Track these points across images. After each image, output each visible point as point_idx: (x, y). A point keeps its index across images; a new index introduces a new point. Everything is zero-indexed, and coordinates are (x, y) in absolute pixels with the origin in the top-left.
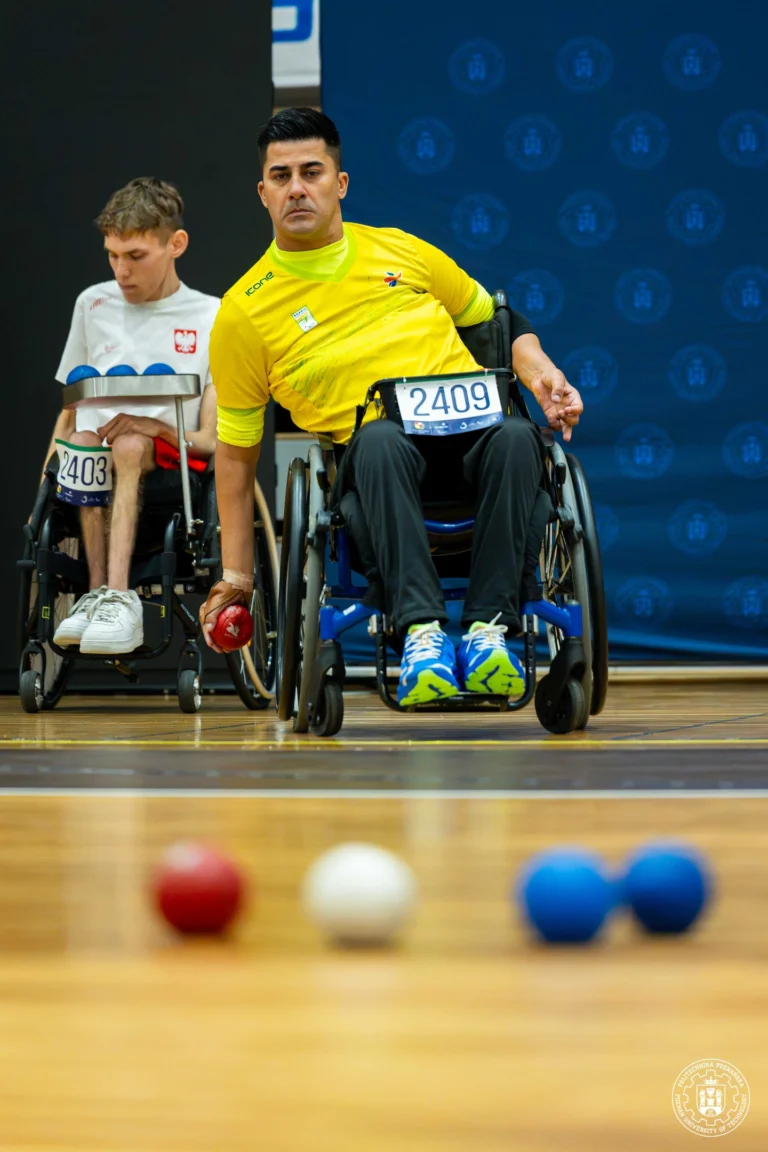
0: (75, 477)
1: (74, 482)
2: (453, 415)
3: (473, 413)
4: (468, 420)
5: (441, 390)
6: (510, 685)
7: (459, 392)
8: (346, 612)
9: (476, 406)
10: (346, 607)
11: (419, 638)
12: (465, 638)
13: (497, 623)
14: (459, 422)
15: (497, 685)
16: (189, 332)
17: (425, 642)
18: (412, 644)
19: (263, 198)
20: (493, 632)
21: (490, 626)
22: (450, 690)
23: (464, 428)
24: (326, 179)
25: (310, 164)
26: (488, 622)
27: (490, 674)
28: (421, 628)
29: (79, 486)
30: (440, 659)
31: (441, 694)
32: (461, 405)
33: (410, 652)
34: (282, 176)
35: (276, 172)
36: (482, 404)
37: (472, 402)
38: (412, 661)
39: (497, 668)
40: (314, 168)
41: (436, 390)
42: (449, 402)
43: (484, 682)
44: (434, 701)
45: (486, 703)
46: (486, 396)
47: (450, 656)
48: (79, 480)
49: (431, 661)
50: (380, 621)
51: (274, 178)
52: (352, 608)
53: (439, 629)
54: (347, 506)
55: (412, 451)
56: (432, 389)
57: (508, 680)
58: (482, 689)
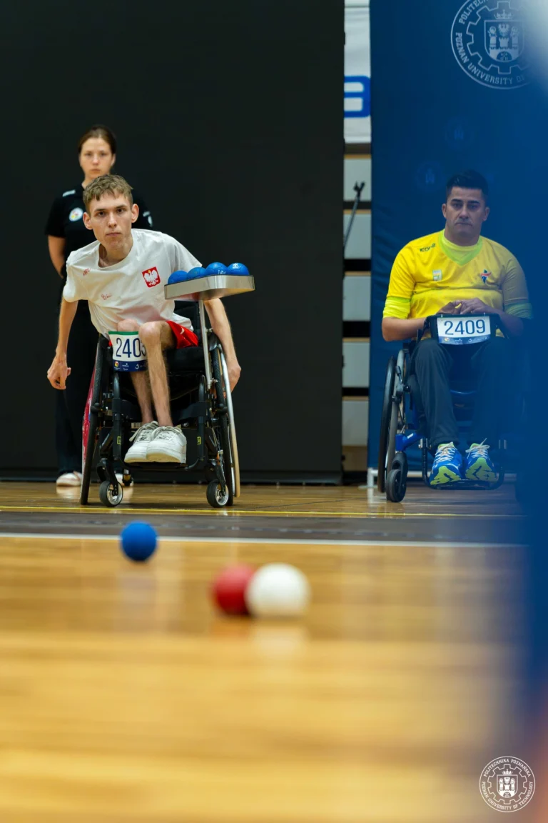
0: (129, 353)
1: (129, 356)
2: (465, 335)
3: (476, 334)
4: (473, 338)
5: (461, 323)
6: (488, 476)
7: (470, 324)
8: (409, 437)
9: (478, 331)
10: (409, 435)
11: (442, 450)
12: (467, 451)
13: (484, 444)
14: (468, 338)
15: (481, 475)
16: (151, 270)
17: (445, 452)
18: (438, 454)
19: (444, 212)
20: (482, 448)
21: (480, 446)
22: (456, 477)
23: (471, 342)
24: (479, 211)
25: (472, 202)
26: (479, 443)
27: (477, 470)
28: (444, 446)
29: (133, 359)
30: (452, 461)
31: (451, 479)
32: (470, 330)
33: (438, 457)
34: (457, 205)
35: (455, 202)
36: (481, 330)
37: (476, 329)
38: (437, 462)
39: (480, 467)
40: (475, 204)
41: (458, 323)
42: (464, 329)
43: (474, 474)
44: (448, 483)
45: (477, 485)
46: (484, 326)
47: (458, 460)
48: (132, 355)
49: (447, 462)
50: (424, 442)
51: (453, 205)
52: (412, 435)
53: (453, 446)
54: (411, 382)
55: (440, 353)
56: (456, 322)
57: (487, 473)
58: (473, 478)
